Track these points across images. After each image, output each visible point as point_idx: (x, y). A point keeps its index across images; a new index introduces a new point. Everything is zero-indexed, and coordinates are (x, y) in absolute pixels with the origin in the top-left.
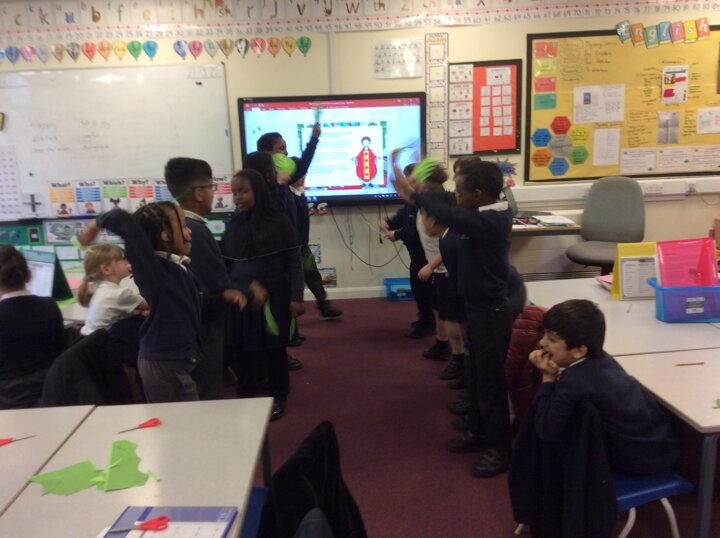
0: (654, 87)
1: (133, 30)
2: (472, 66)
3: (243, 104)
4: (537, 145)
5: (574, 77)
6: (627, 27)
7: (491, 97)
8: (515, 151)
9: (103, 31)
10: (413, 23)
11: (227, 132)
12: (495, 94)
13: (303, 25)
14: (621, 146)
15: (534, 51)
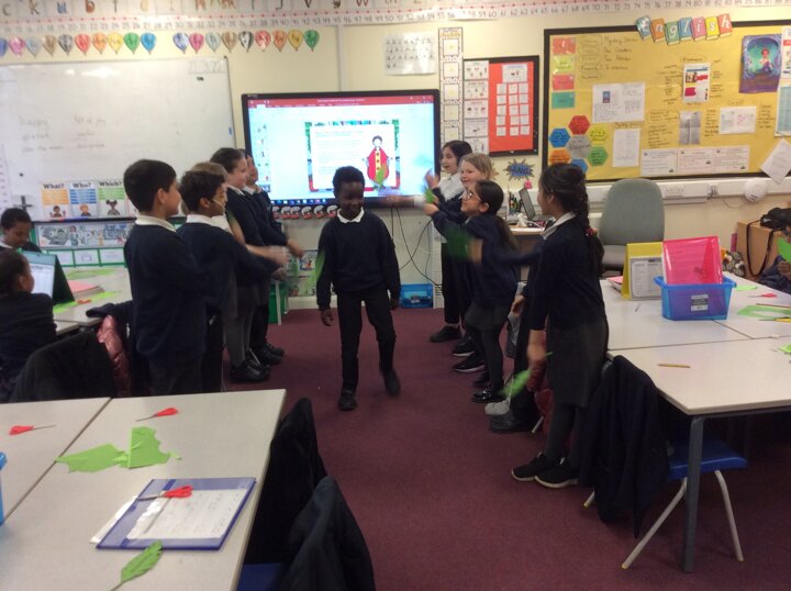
0: (675, 86)
1: (131, 22)
2: (487, 62)
3: (247, 100)
4: (554, 146)
5: (593, 75)
6: (647, 23)
7: (508, 95)
8: (533, 152)
9: (99, 22)
10: (426, 15)
11: (230, 130)
12: (511, 92)
13: (312, 17)
14: (641, 147)
15: (552, 47)
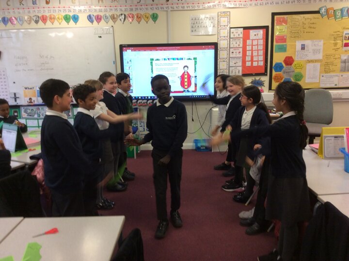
0: (339, 42)
1: (67, 9)
2: (242, 29)
3: (122, 48)
4: (276, 71)
5: (296, 36)
6: (325, 9)
7: (252, 45)
8: (264, 74)
9: (52, 9)
10: (212, 6)
11: (114, 62)
12: (254, 44)
13: (155, 7)
14: (320, 73)
15: (275, 22)
